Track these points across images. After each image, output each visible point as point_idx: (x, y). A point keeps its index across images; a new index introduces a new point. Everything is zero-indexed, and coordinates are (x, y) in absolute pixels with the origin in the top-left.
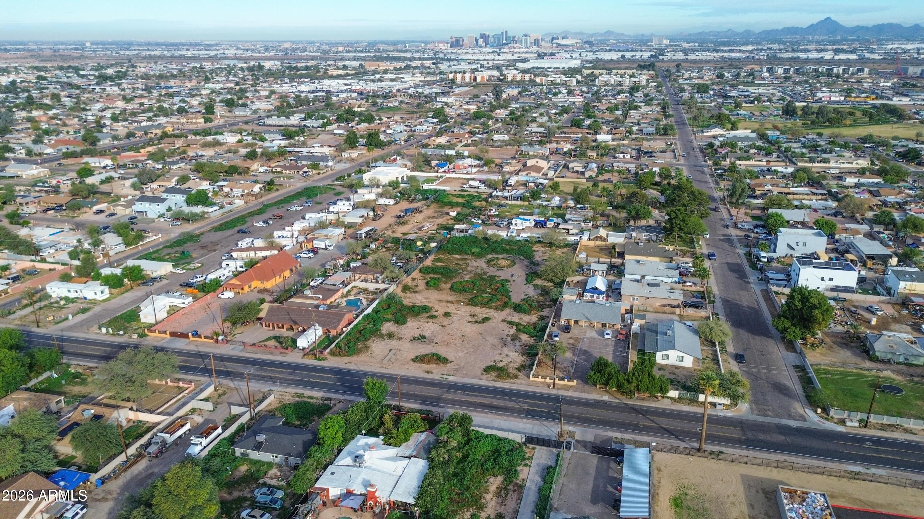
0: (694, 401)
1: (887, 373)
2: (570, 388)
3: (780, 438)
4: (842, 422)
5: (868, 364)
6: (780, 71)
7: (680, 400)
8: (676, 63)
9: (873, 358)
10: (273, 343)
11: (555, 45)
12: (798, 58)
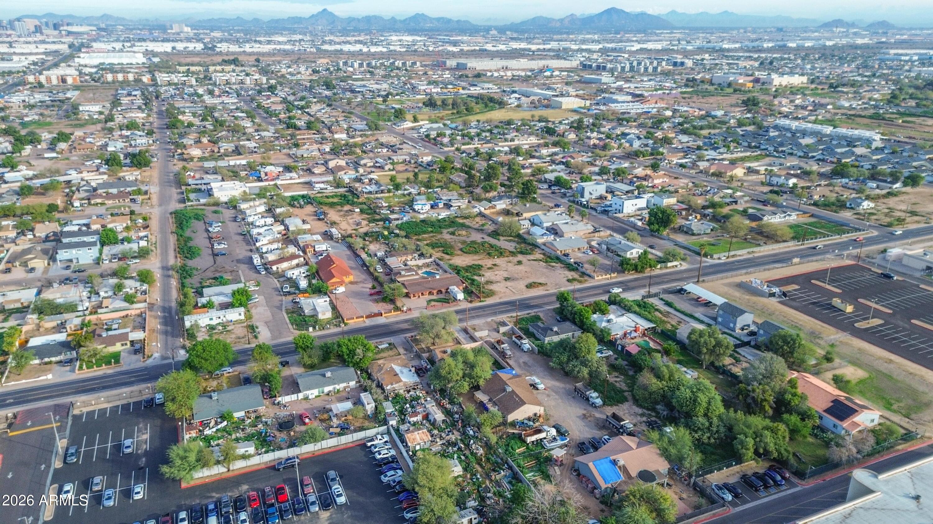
0: (666, 267)
1: (705, 239)
2: (616, 277)
3: (711, 270)
4: (719, 259)
5: (694, 237)
6: (356, 65)
7: (661, 268)
8: (256, 57)
9: (693, 234)
10: (433, 303)
11: (63, 33)
12: (341, 50)
